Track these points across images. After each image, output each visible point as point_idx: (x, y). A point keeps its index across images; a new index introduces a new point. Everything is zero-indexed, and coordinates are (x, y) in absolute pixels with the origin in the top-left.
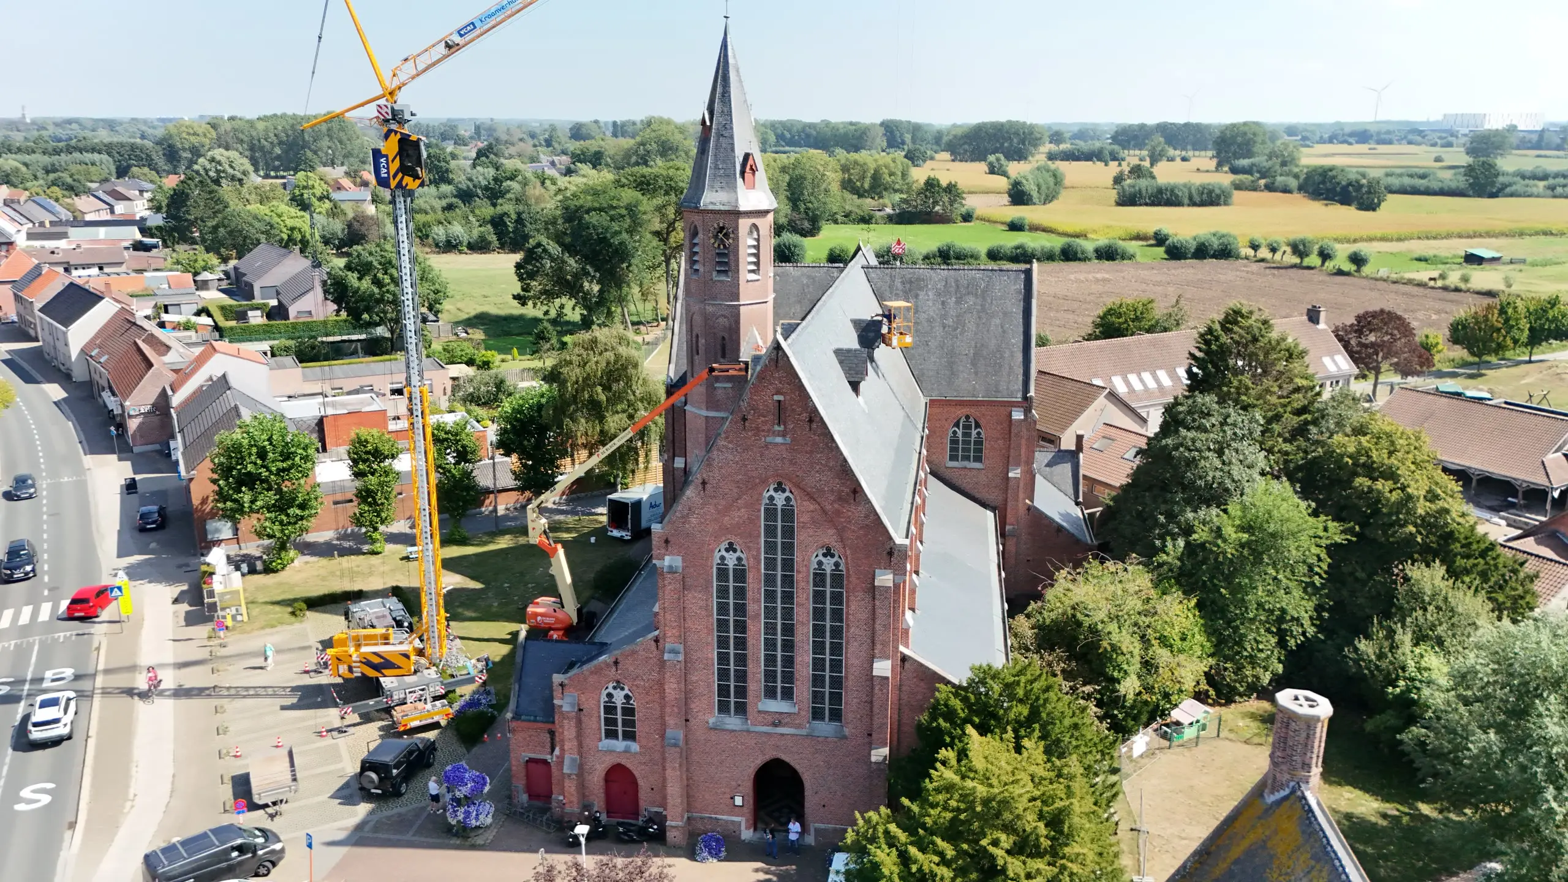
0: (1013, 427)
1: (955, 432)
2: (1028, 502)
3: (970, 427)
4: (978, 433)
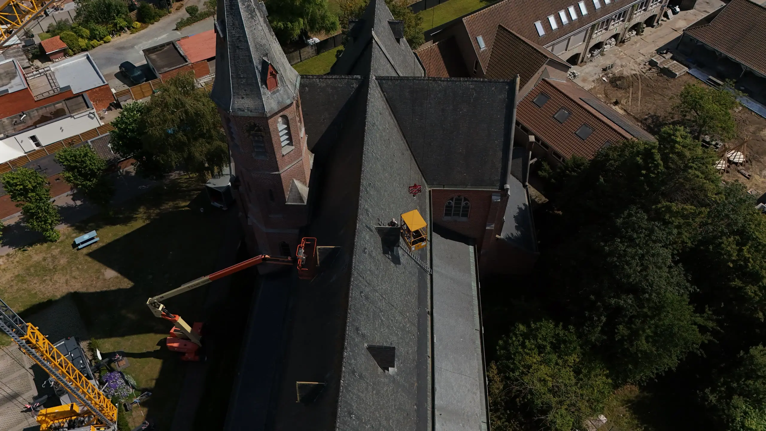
0: (492, 205)
1: (449, 203)
2: (497, 236)
3: (461, 200)
4: (466, 204)
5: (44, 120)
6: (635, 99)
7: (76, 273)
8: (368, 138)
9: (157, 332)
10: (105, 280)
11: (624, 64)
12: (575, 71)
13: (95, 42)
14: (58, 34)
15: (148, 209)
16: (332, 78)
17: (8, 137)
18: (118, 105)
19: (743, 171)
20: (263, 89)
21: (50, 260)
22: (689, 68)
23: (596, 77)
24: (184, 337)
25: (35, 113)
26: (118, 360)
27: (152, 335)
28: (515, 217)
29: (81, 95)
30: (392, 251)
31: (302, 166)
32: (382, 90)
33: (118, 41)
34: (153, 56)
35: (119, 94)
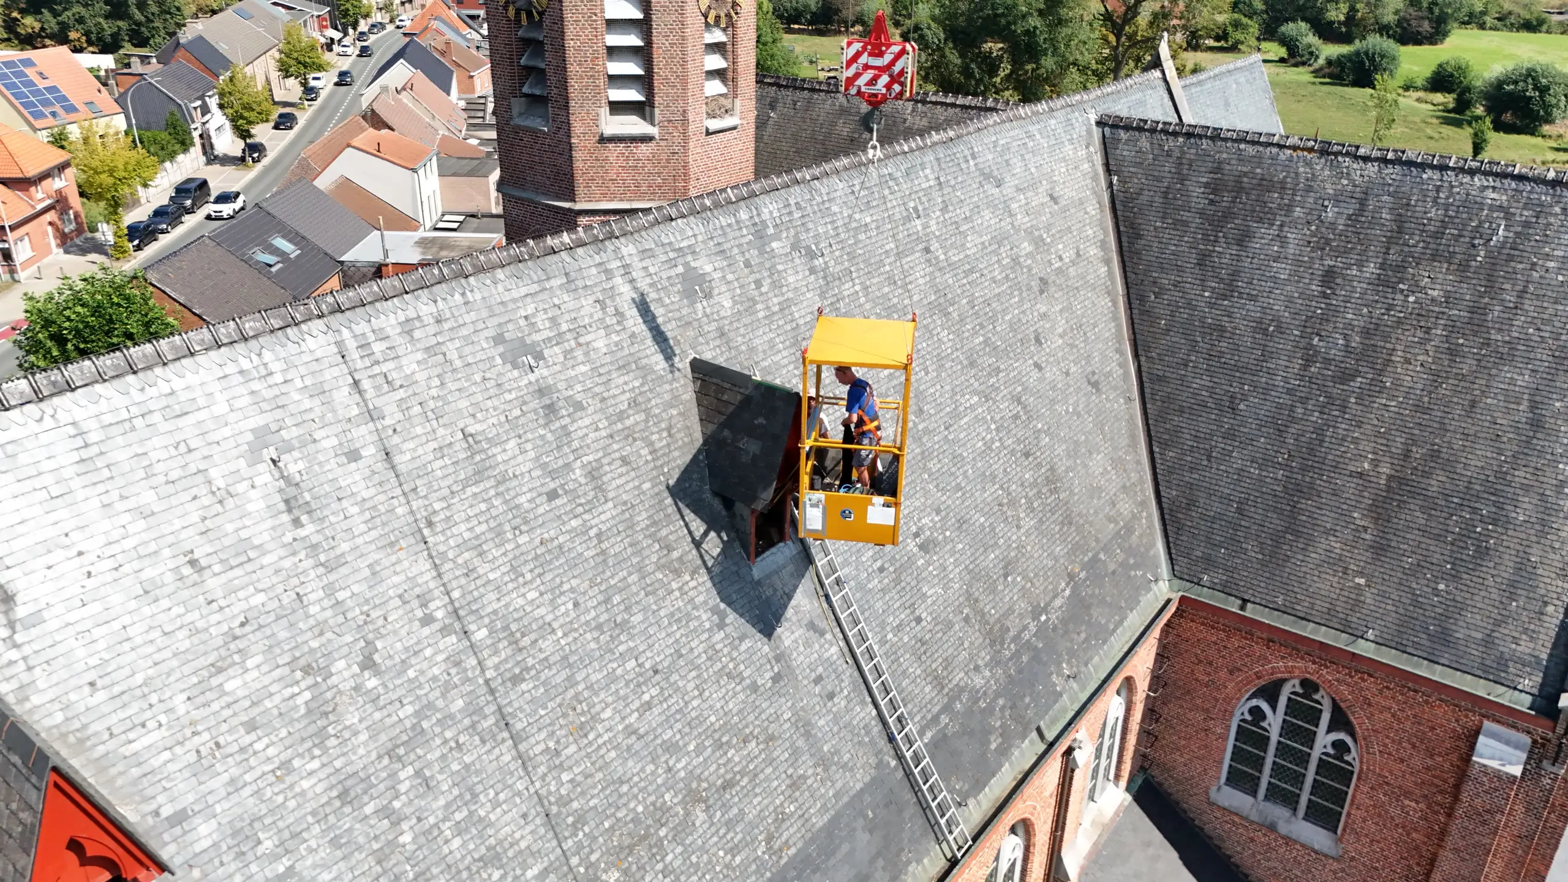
0: (1468, 789)
1: (1257, 714)
3: (1314, 717)
4: (1339, 745)
16: (953, 105)
32: (1107, 166)
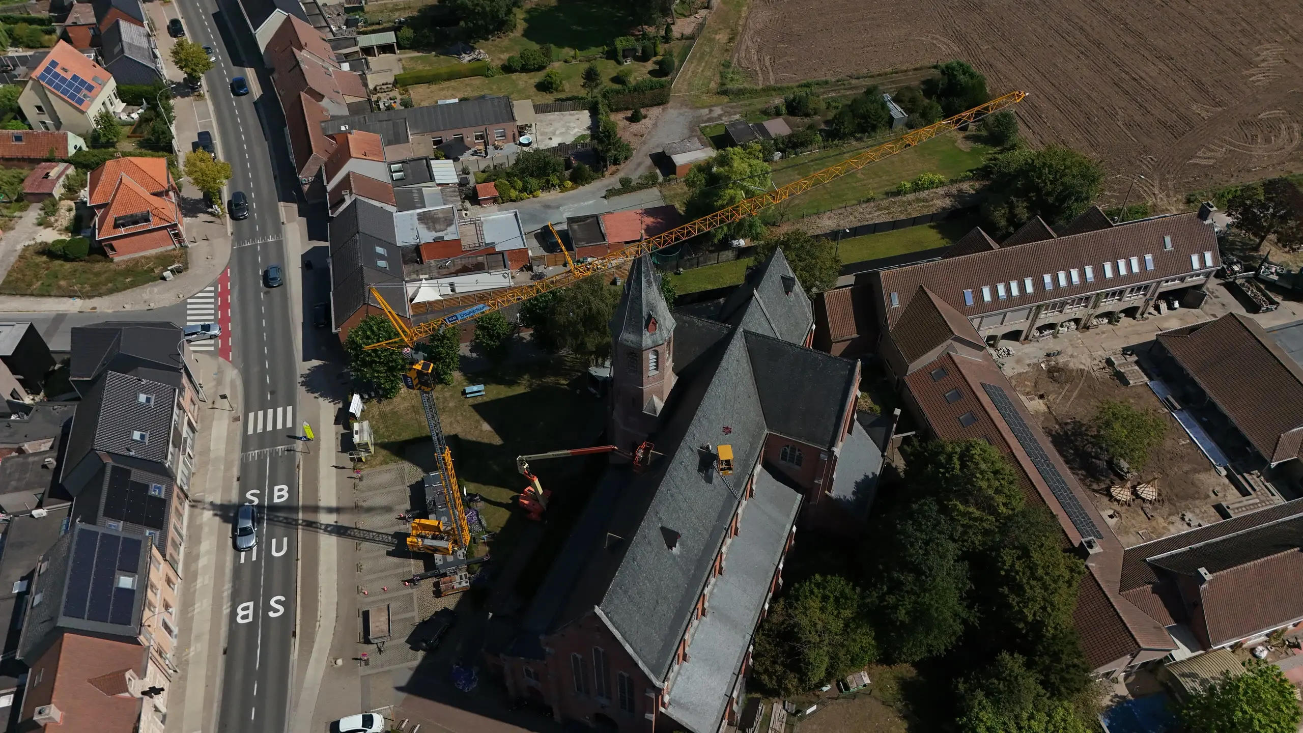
1: (786, 449)
2: (826, 492)
3: (795, 449)
4: (800, 455)
5: (465, 270)
6: (1066, 398)
7: (459, 418)
8: (715, 380)
9: (512, 489)
10: (481, 431)
11: (1075, 354)
12: (1010, 349)
13: (525, 195)
14: (494, 180)
15: (532, 378)
17: (432, 279)
18: (530, 269)
19: (1147, 510)
20: (645, 331)
21: (441, 400)
22: (1151, 379)
23: (1035, 361)
24: (534, 497)
25: (458, 262)
26: (476, 501)
27: (507, 490)
28: (856, 482)
29: (502, 253)
30: (707, 471)
31: (662, 387)
32: (746, 344)
33: (547, 198)
34: (575, 226)
35: (534, 258)
